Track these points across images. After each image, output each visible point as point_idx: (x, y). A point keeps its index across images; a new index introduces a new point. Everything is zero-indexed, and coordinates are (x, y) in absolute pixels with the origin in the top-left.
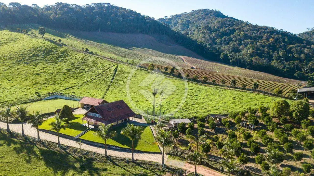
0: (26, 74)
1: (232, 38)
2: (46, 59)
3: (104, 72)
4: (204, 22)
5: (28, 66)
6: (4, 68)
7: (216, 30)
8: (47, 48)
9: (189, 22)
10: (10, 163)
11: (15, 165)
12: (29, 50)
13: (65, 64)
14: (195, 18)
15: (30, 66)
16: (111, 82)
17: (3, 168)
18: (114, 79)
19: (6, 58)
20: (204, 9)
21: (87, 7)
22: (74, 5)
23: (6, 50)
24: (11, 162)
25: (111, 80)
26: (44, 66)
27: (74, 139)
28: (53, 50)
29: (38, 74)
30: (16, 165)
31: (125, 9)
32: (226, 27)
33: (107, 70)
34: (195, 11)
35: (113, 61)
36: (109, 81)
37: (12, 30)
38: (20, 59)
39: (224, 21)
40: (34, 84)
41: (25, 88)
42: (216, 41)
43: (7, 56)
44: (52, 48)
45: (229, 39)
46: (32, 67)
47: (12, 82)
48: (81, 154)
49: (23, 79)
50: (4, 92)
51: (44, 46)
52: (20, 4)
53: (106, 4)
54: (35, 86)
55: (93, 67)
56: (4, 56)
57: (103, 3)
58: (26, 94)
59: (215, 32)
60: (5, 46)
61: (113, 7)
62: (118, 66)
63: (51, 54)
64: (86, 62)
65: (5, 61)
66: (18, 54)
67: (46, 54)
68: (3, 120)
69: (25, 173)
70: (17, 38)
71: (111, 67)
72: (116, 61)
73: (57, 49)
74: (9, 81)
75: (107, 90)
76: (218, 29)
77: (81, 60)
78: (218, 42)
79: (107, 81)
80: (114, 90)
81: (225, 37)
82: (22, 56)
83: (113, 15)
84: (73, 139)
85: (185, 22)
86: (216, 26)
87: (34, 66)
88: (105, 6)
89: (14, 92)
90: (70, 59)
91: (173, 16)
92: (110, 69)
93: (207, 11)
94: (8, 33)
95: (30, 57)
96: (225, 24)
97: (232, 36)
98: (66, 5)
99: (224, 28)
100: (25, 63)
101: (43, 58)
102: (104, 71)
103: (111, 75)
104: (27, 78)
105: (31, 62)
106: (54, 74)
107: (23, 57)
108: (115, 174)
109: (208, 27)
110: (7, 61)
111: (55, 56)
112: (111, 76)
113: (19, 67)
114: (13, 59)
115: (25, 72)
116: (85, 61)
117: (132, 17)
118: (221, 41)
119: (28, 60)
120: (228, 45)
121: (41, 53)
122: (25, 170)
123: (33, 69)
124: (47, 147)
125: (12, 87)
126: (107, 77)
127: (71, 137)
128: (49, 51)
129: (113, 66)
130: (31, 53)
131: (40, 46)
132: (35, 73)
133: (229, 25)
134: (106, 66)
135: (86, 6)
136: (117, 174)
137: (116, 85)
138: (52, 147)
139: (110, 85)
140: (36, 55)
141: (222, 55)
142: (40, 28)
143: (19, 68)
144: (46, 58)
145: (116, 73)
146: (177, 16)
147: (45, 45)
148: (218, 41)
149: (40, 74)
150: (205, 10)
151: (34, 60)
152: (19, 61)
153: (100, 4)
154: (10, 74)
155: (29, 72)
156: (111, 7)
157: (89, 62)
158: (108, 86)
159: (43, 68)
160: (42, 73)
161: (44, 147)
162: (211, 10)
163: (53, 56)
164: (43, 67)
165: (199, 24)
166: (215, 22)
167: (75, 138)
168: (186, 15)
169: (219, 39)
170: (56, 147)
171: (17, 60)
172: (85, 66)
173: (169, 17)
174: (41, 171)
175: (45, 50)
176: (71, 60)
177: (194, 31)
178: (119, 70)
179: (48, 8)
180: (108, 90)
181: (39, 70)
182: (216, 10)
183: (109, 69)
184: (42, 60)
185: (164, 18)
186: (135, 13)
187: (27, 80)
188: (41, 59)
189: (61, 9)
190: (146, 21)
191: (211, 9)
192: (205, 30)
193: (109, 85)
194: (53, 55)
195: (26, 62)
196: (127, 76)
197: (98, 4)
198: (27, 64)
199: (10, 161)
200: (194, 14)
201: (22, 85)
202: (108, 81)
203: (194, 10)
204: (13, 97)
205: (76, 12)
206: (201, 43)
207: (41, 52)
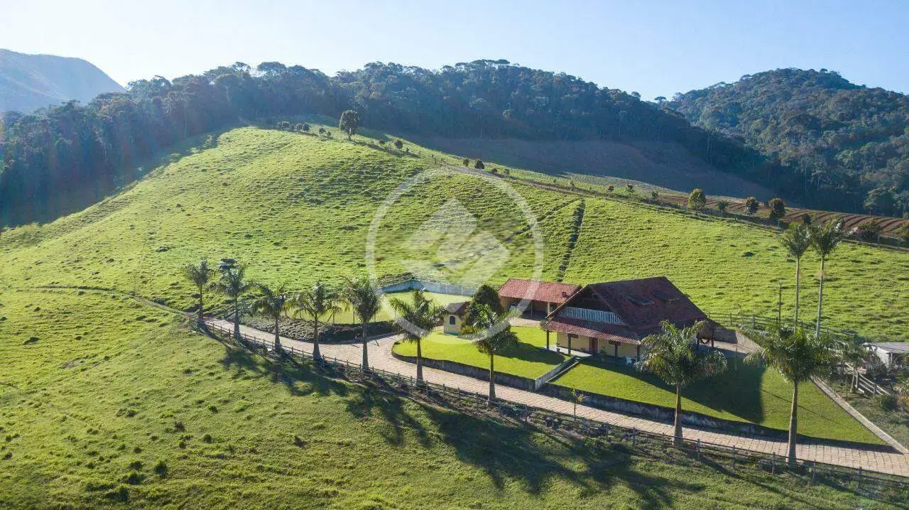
0: (318, 229)
1: (897, 147)
2: (367, 190)
3: (544, 221)
4: (790, 103)
5: (321, 208)
6: (260, 215)
7: (835, 126)
8: (369, 164)
9: (737, 108)
10: (348, 445)
11: (364, 454)
12: (321, 169)
13: (421, 203)
14: (756, 95)
15: (327, 207)
16: (572, 246)
17: (330, 459)
18: (580, 238)
19: (262, 190)
20: (783, 67)
21: (445, 72)
22: (412, 68)
23: (261, 171)
24: (351, 442)
25: (570, 240)
26: (362, 209)
27: (534, 386)
28: (383, 166)
29: (351, 228)
30: (369, 453)
31: (550, 74)
32: (871, 115)
33: (549, 213)
34: (755, 76)
35: (566, 191)
36: (564, 245)
37: (269, 124)
38: (299, 192)
39: (860, 97)
40: (343, 254)
41: (322, 264)
42: (839, 157)
43: (265, 185)
44: (382, 163)
45: (884, 150)
46: (334, 210)
47: (285, 248)
48: (578, 433)
49: (310, 240)
50: (269, 271)
51: (359, 159)
52: (283, 66)
53: (496, 63)
54: (347, 258)
55: (505, 207)
56: (258, 186)
57: (490, 61)
58: (327, 277)
59: (833, 132)
60: (256, 162)
61: (517, 70)
62: (586, 203)
63: (380, 179)
64: (482, 196)
65: (262, 197)
66: (291, 178)
67: (366, 178)
68: (289, 333)
69: (405, 478)
70: (285, 142)
71: (562, 207)
72: (572, 190)
73: (394, 166)
74: (276, 244)
75: (563, 268)
76: (842, 120)
77: (466, 191)
78: (846, 161)
79: (558, 245)
80: (587, 269)
81: (868, 145)
82: (302, 183)
83: (517, 93)
84: (530, 387)
85: (726, 109)
86: (833, 112)
87: (337, 208)
88: (494, 68)
89: (296, 272)
90: (435, 189)
91: (683, 96)
92: (560, 213)
93: (795, 75)
94: (262, 133)
95: (324, 187)
96: (866, 106)
97: (894, 140)
98: (395, 68)
99: (863, 118)
100: (312, 201)
101: (360, 187)
102: (543, 218)
103: (568, 228)
104: (322, 238)
105: (327, 198)
106: (395, 229)
107: (307, 187)
108: (748, 505)
109: (807, 116)
110: (266, 197)
111: (391, 181)
112: (569, 231)
113: (298, 210)
114: (280, 193)
115: (314, 223)
116: (480, 194)
117: (572, 93)
118: (858, 157)
119: (318, 193)
120: (886, 170)
121: (351, 176)
122: (402, 470)
123: (336, 215)
124: (450, 407)
125: (287, 260)
126: (555, 233)
127: (524, 379)
128: (374, 169)
129: (568, 204)
130: (328, 176)
131: (349, 159)
132: (343, 224)
133: (880, 109)
134: (547, 204)
135: (441, 72)
136: (756, 504)
137: (589, 255)
138: (471, 406)
139: (567, 257)
140: (340, 180)
141: (874, 196)
142: (347, 112)
143: (297, 214)
144: (367, 187)
145: (580, 222)
146: (695, 94)
147: (360, 155)
148: (846, 156)
149: (357, 228)
150: (787, 73)
151: (335, 194)
152: (297, 197)
153: (481, 63)
154: (276, 228)
155: (327, 224)
156: (512, 69)
157: (491, 196)
158: (566, 259)
159: (362, 213)
160: (361, 225)
161: (442, 406)
162: (807, 72)
163: (387, 182)
164: (362, 211)
165: (772, 112)
166: (831, 104)
167: (538, 384)
168: (725, 91)
169: (849, 152)
170: (485, 408)
171: (292, 194)
172: (480, 206)
173: (669, 99)
174: (456, 476)
175: (364, 167)
176: (438, 192)
177: (758, 131)
178: (588, 212)
179: (346, 77)
180: (565, 268)
181: (352, 219)
182: (823, 70)
183: (556, 212)
184: (356, 193)
185: (657, 102)
186: (580, 83)
187: (322, 243)
188: (353, 190)
189: (378, 79)
190: (614, 102)
191: (806, 68)
192: (799, 128)
193: (565, 256)
194: (387, 179)
195: (315, 198)
196: (620, 227)
197: (475, 62)
198: (319, 202)
199: (347, 440)
200: (751, 84)
201: (311, 256)
202: (561, 243)
203: (752, 73)
204: (297, 282)
205: (418, 85)
206: (794, 162)
207: (352, 172)
